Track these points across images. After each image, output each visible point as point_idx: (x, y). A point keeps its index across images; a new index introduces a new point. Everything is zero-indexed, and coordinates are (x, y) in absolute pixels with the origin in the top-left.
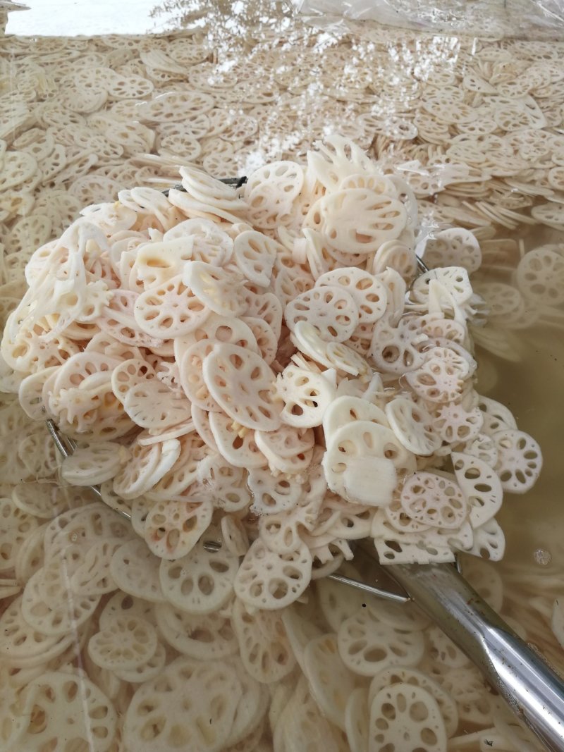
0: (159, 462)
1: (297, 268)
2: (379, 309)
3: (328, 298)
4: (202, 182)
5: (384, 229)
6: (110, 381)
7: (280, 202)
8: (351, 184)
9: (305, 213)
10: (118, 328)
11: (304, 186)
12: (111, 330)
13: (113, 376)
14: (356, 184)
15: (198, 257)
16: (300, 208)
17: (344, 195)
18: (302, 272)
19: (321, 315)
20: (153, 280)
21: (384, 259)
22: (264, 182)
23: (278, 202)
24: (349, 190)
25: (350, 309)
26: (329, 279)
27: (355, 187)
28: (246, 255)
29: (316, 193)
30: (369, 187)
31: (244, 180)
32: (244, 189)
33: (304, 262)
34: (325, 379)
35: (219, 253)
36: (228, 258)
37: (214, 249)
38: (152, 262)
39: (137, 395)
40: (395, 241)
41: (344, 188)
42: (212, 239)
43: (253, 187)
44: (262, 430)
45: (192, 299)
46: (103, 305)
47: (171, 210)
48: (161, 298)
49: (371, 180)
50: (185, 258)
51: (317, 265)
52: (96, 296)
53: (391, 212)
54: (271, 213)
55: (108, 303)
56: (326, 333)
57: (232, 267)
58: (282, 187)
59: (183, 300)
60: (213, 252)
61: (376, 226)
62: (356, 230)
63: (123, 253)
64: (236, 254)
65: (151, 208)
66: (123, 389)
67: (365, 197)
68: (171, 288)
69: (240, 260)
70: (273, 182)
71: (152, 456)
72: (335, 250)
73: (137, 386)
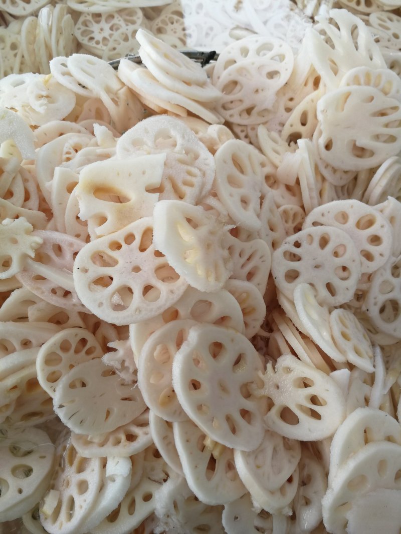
0: (102, 488)
1: (282, 189)
2: (381, 255)
3: (324, 242)
4: (166, 56)
5: (385, 142)
6: (33, 363)
7: (260, 91)
8: (356, 80)
9: (289, 110)
10: (46, 287)
11: (294, 74)
12: (38, 289)
13: (40, 355)
14: (362, 81)
15: (168, 187)
16: (283, 102)
17: (348, 95)
18: (287, 194)
19: (317, 267)
20: (103, 220)
21: (384, 182)
22: (241, 62)
23: (257, 91)
24: (354, 87)
25: (351, 256)
26: (323, 215)
27: (359, 84)
28: (231, 181)
29: (306, 85)
30: (376, 85)
31: (213, 56)
32: (213, 68)
33: (292, 183)
34: (337, 383)
35: (196, 181)
36: (208, 187)
37: (190, 173)
38: (101, 190)
39: (72, 386)
40: (396, 158)
41: (348, 85)
42: (187, 153)
43: (225, 68)
44: (246, 450)
45: (160, 261)
46: (25, 257)
47: (122, 92)
48: (115, 254)
49: (379, 76)
50: (152, 190)
51: (310, 189)
52: (15, 241)
53: (396, 121)
54: (246, 105)
55: (33, 255)
56: (324, 293)
57: (212, 201)
58: (265, 72)
59: (148, 261)
60: (189, 178)
61: (377, 137)
62: (355, 141)
63: (57, 170)
64: (219, 180)
65: (97, 89)
66: (53, 378)
67: (372, 99)
68: (130, 238)
69: (225, 190)
70: (253, 64)
71: (92, 476)
72: (327, 166)
73: (73, 370)
